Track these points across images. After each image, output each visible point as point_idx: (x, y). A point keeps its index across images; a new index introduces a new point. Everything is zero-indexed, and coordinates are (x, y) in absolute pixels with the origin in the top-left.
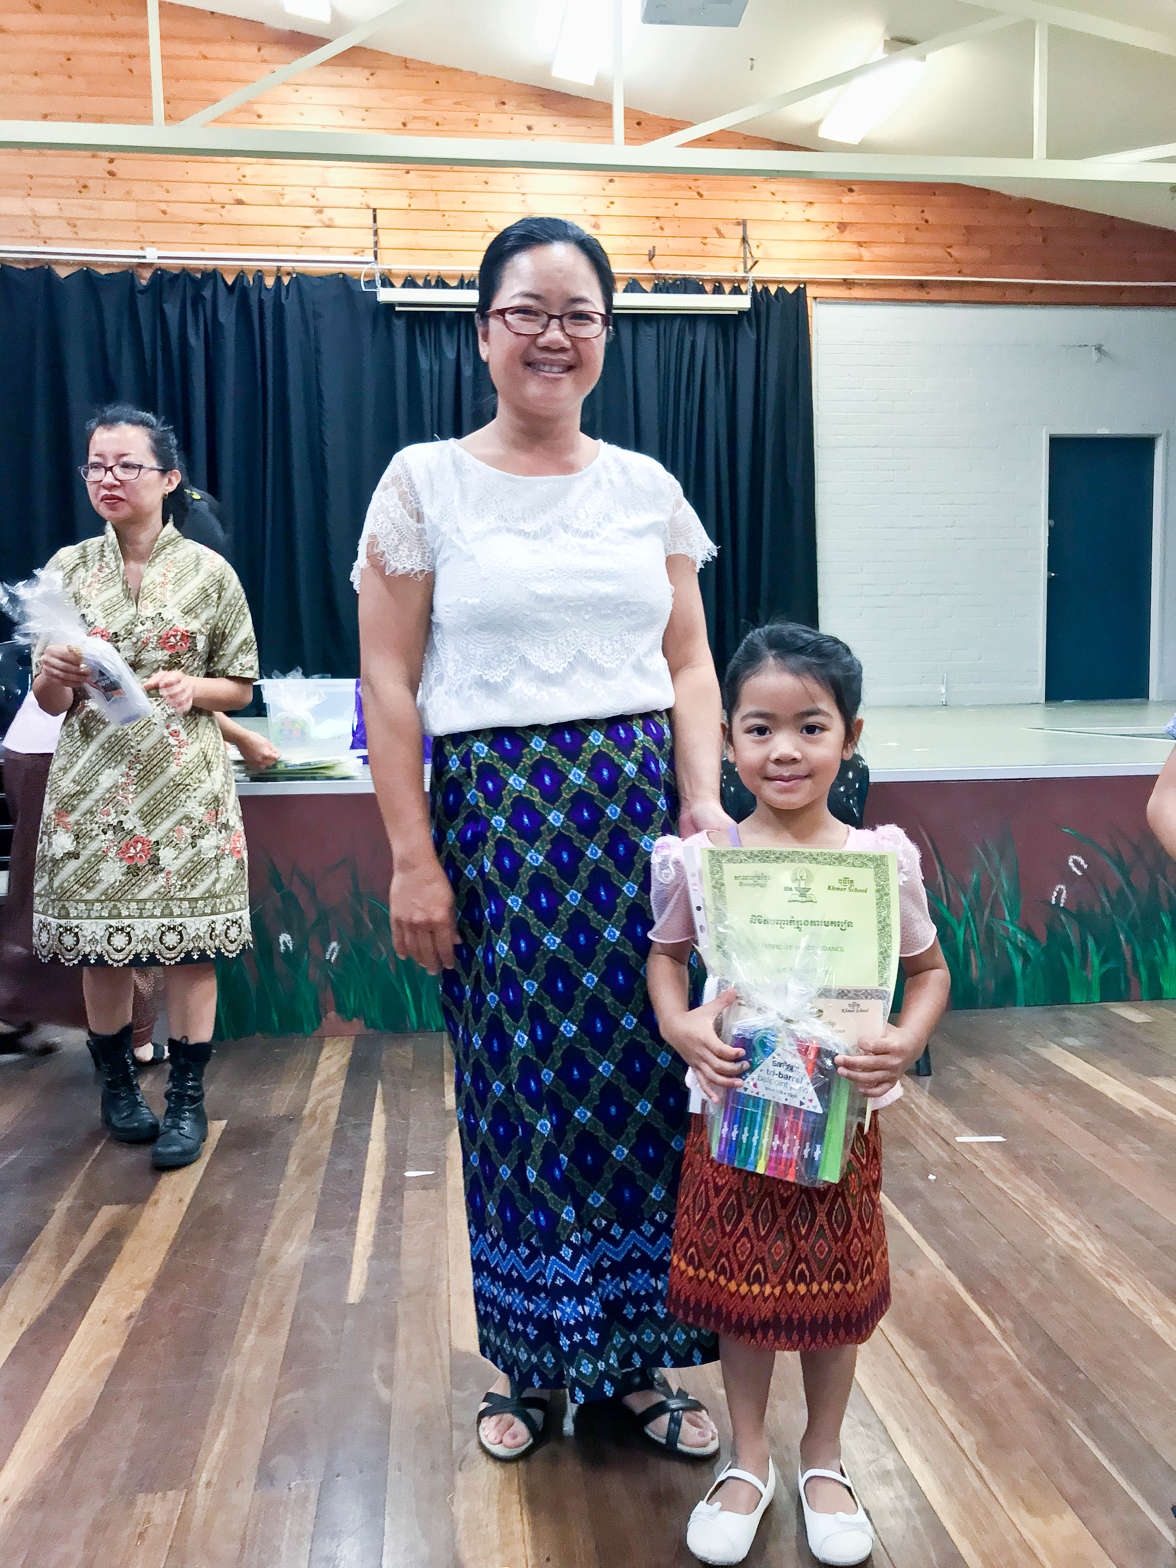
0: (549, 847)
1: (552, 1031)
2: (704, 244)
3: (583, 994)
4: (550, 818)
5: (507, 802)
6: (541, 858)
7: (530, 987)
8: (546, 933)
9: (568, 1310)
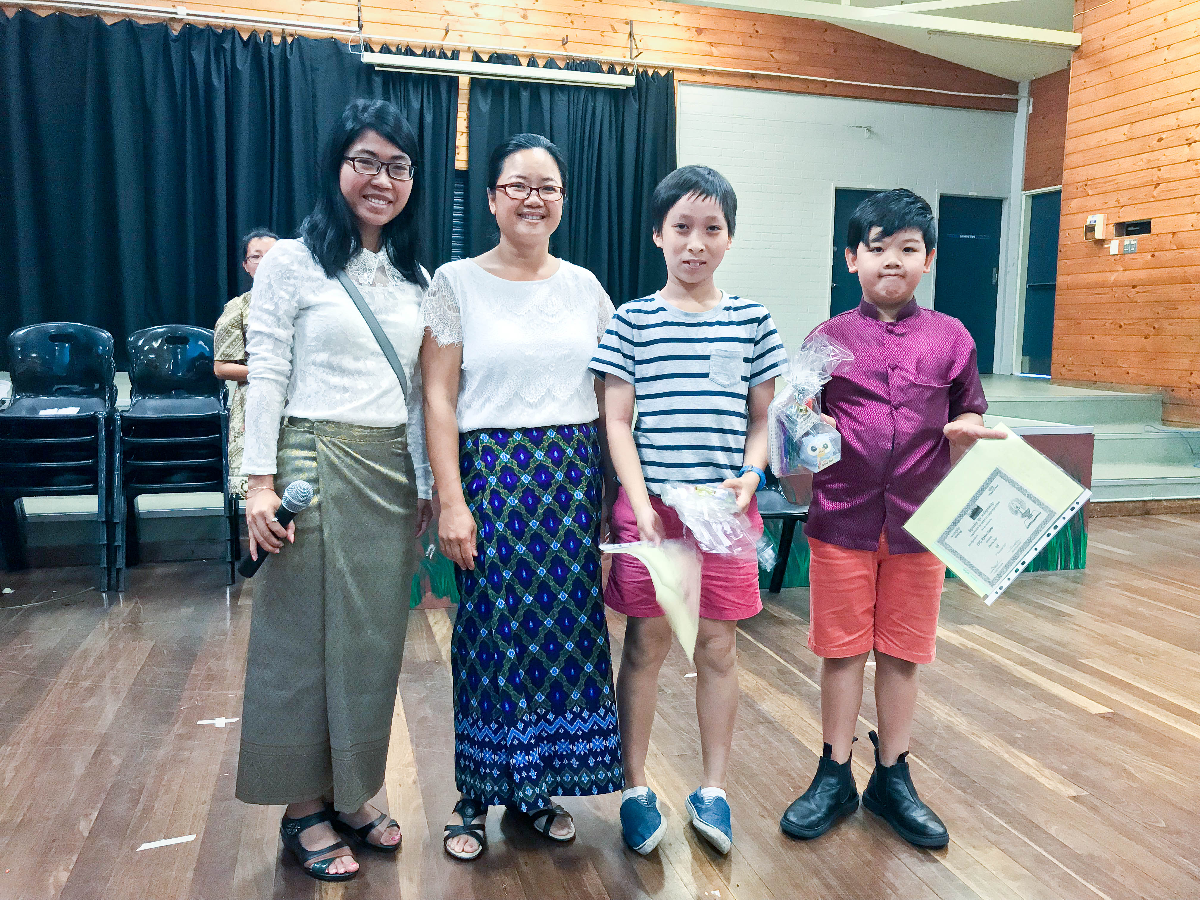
0: (521, 495)
1: (518, 600)
2: (603, 36)
3: (537, 580)
4: (522, 478)
5: (498, 468)
6: (516, 501)
7: (507, 574)
8: (517, 544)
9: (520, 759)
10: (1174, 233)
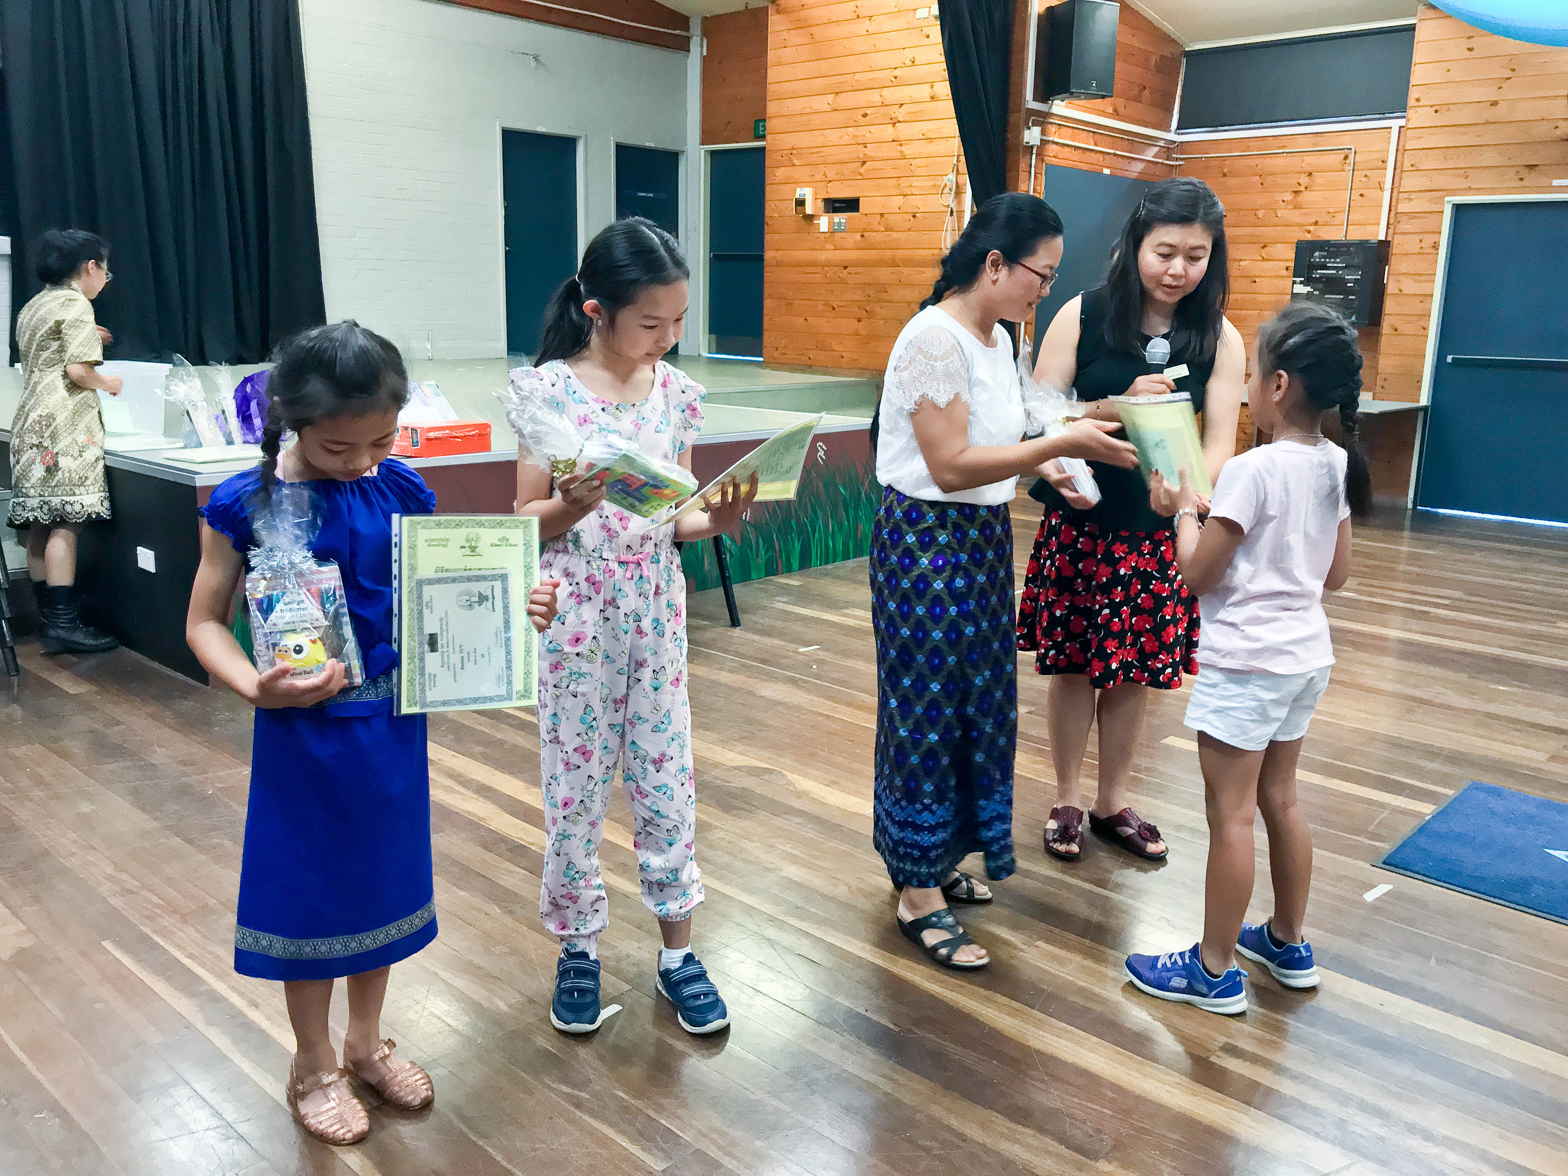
10: (882, 215)
